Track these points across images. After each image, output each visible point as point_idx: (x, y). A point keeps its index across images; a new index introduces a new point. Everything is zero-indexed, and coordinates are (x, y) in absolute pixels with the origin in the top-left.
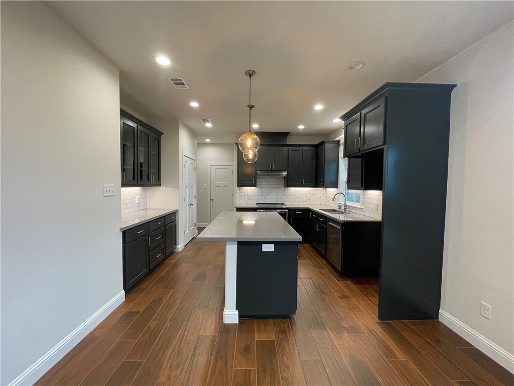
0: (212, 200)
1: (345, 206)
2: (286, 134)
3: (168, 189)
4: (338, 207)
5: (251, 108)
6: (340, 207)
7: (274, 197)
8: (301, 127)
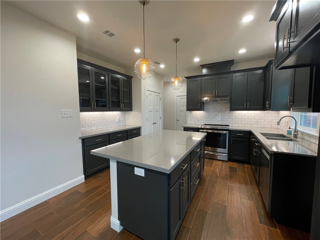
0: (178, 120)
1: (296, 131)
2: (230, 63)
3: (136, 113)
4: (287, 133)
5: (176, 42)
6: (289, 132)
7: (220, 119)
8: (242, 51)
